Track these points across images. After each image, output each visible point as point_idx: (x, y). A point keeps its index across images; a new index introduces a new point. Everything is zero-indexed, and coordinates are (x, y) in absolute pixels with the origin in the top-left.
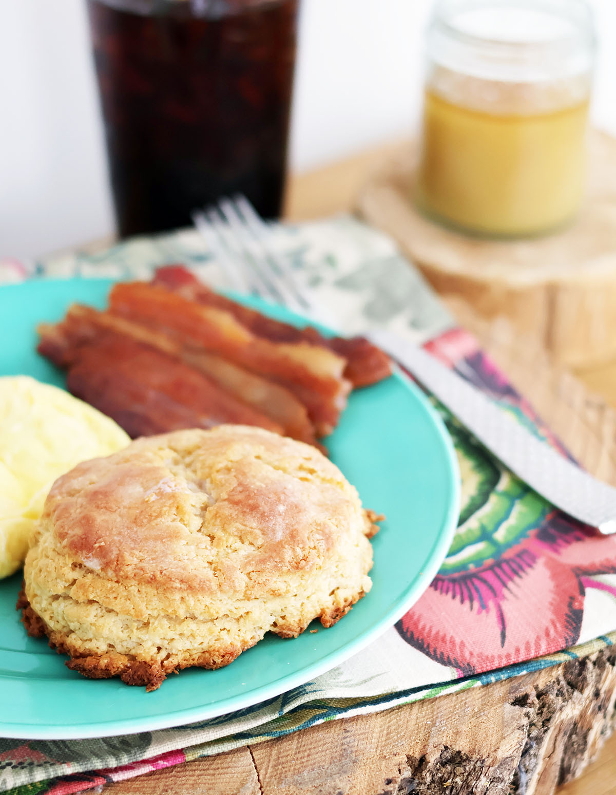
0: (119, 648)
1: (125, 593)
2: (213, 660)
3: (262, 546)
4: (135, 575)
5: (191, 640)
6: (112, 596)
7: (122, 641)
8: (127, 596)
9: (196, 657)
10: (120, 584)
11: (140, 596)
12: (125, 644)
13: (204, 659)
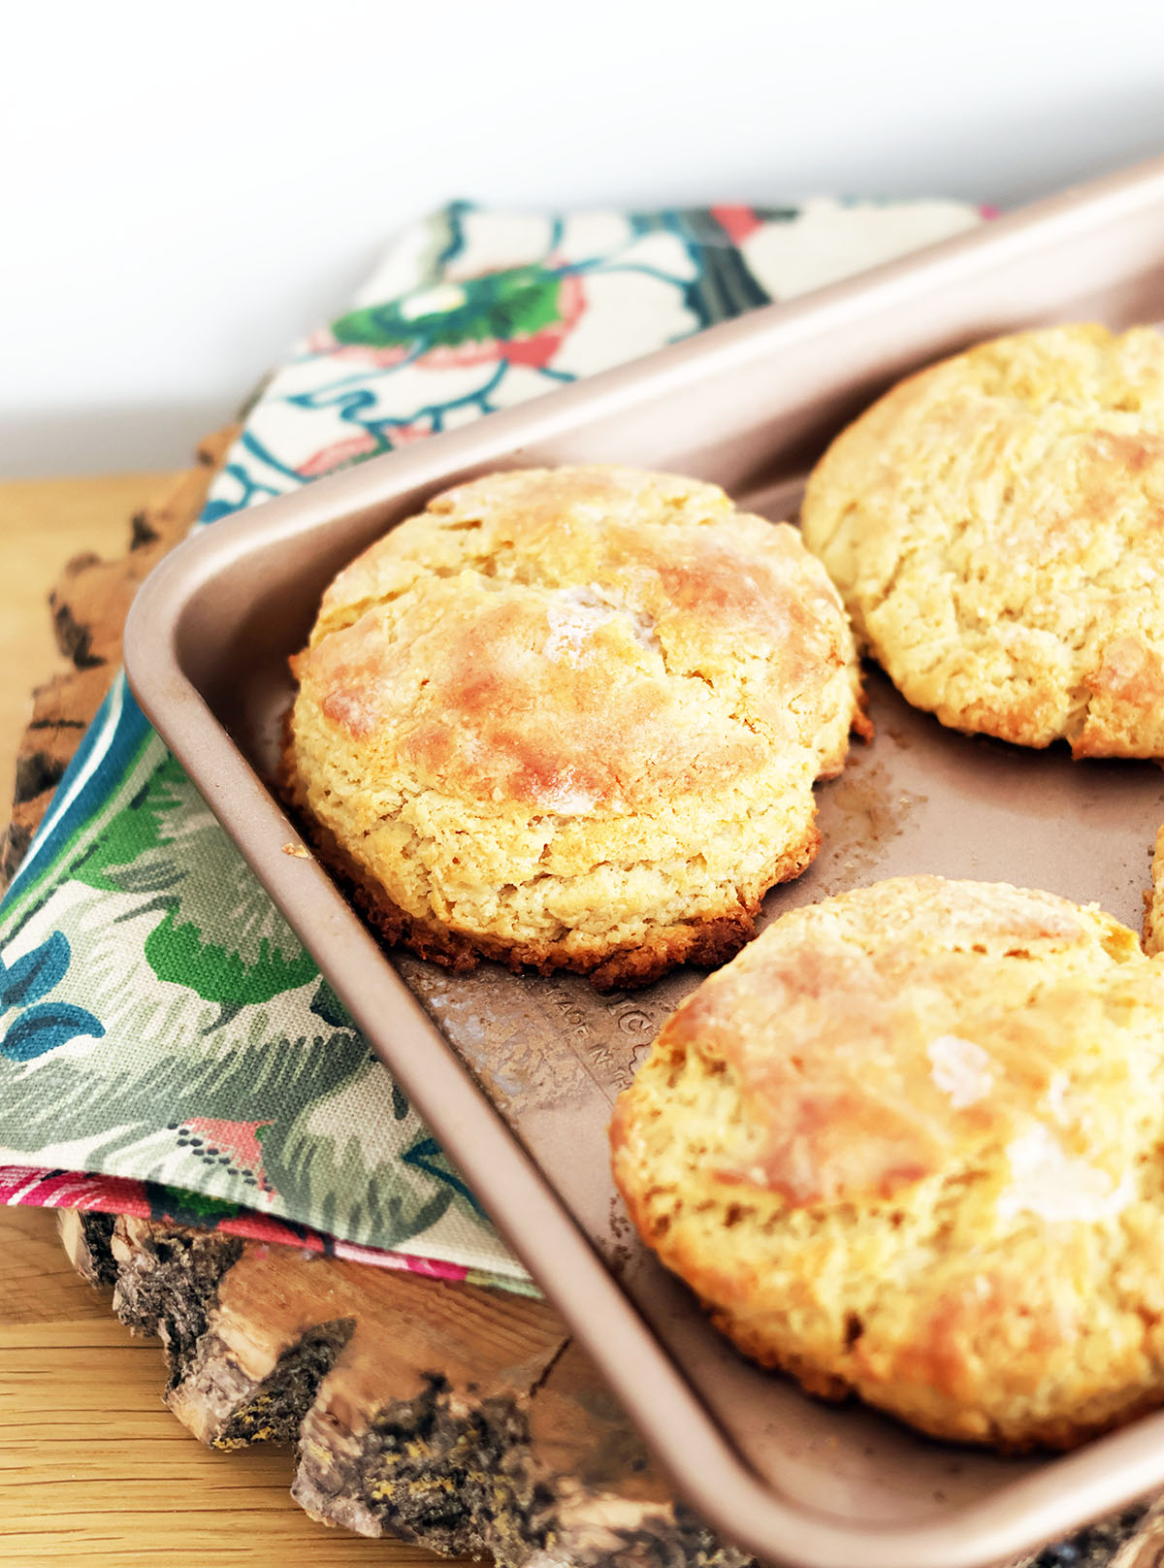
0: (663, 917)
1: (654, 825)
2: (798, 863)
3: (772, 654)
4: (661, 791)
5: (761, 850)
6: (634, 841)
7: (665, 903)
8: (659, 829)
9: (772, 871)
10: (639, 815)
11: (678, 819)
12: (672, 906)
13: (786, 868)
